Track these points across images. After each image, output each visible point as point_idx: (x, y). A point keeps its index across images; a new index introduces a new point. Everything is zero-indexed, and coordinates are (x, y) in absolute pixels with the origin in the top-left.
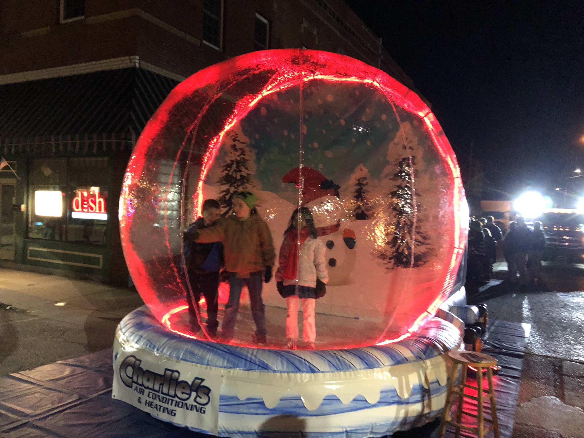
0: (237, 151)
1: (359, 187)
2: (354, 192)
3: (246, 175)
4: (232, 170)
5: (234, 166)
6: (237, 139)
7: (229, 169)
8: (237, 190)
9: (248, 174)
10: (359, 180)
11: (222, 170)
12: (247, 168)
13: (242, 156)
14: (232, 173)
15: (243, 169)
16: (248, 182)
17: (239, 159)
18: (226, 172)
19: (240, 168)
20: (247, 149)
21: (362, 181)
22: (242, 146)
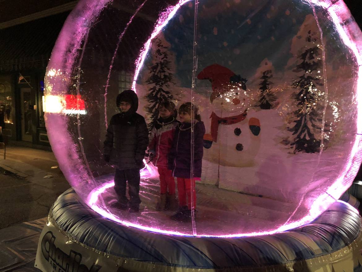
0: (161, 55)
1: (264, 80)
2: (260, 85)
3: (168, 74)
4: (157, 71)
5: (159, 68)
6: (161, 44)
7: (155, 70)
8: (161, 87)
9: (170, 74)
10: (264, 73)
11: (149, 71)
12: (169, 69)
13: (165, 59)
14: (158, 73)
15: (165, 69)
16: (170, 81)
17: (162, 61)
18: (153, 73)
19: (163, 69)
20: (168, 53)
21: (267, 74)
22: (165, 50)
